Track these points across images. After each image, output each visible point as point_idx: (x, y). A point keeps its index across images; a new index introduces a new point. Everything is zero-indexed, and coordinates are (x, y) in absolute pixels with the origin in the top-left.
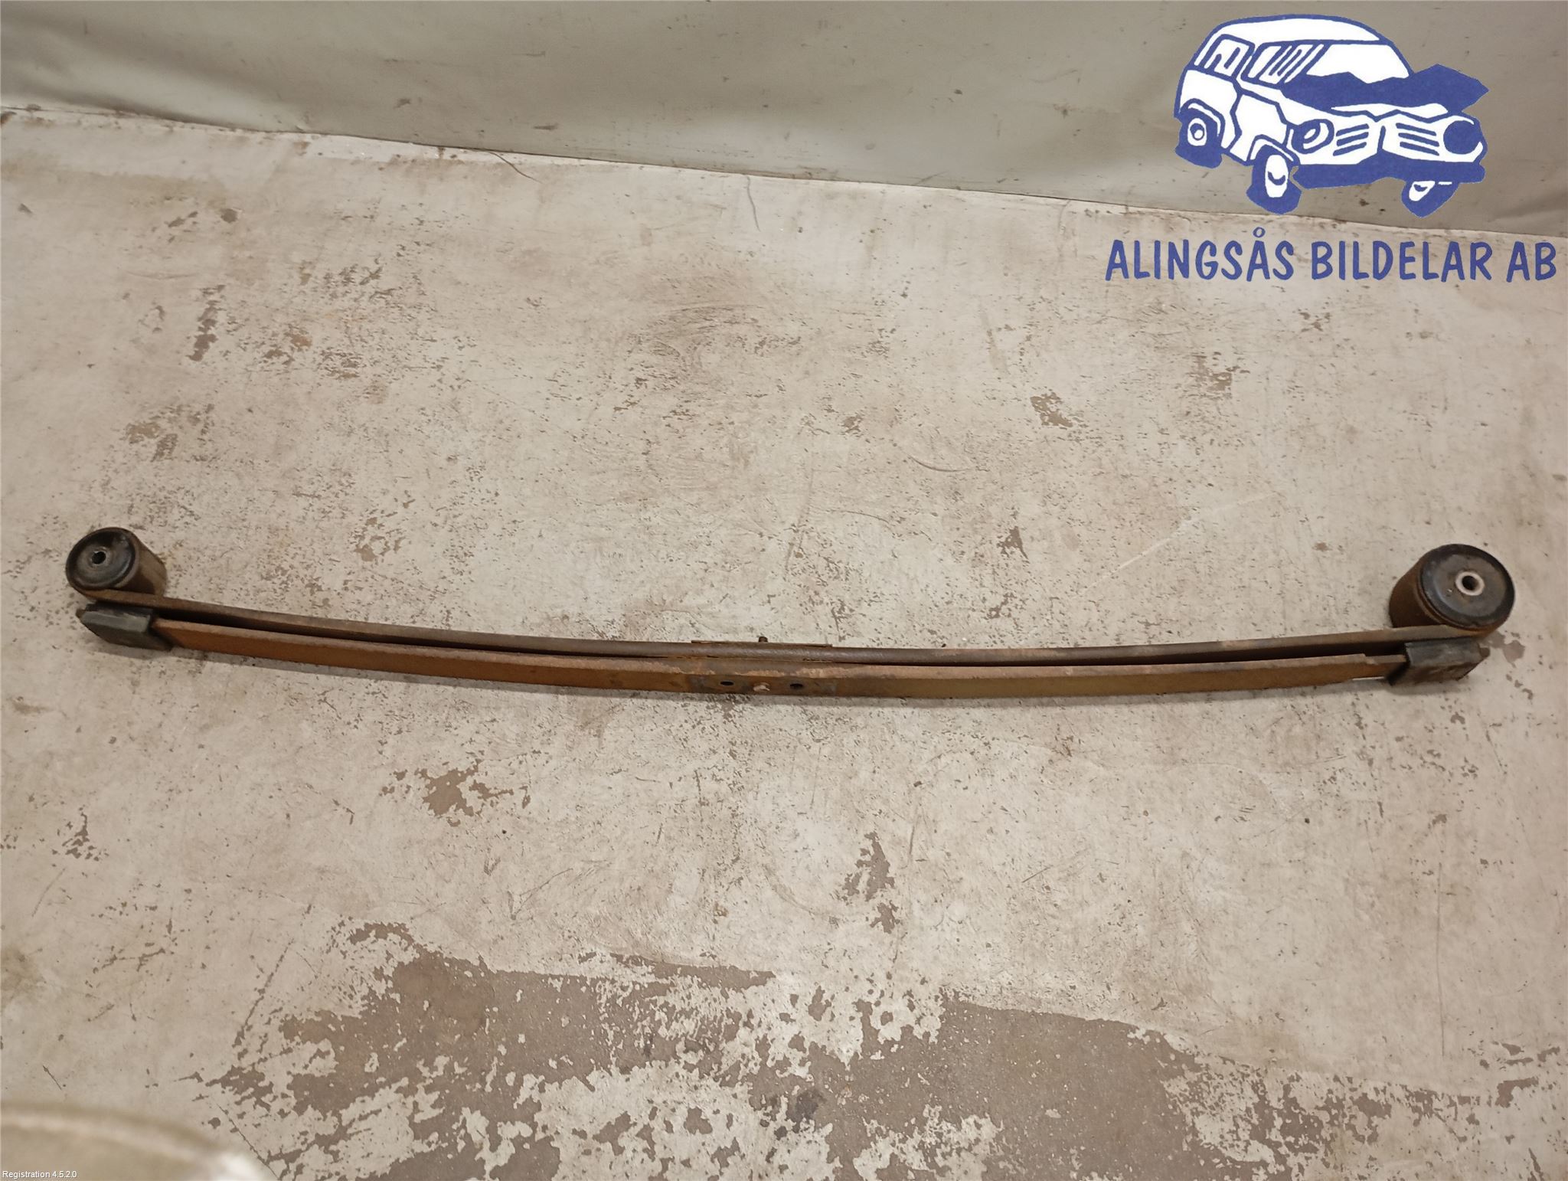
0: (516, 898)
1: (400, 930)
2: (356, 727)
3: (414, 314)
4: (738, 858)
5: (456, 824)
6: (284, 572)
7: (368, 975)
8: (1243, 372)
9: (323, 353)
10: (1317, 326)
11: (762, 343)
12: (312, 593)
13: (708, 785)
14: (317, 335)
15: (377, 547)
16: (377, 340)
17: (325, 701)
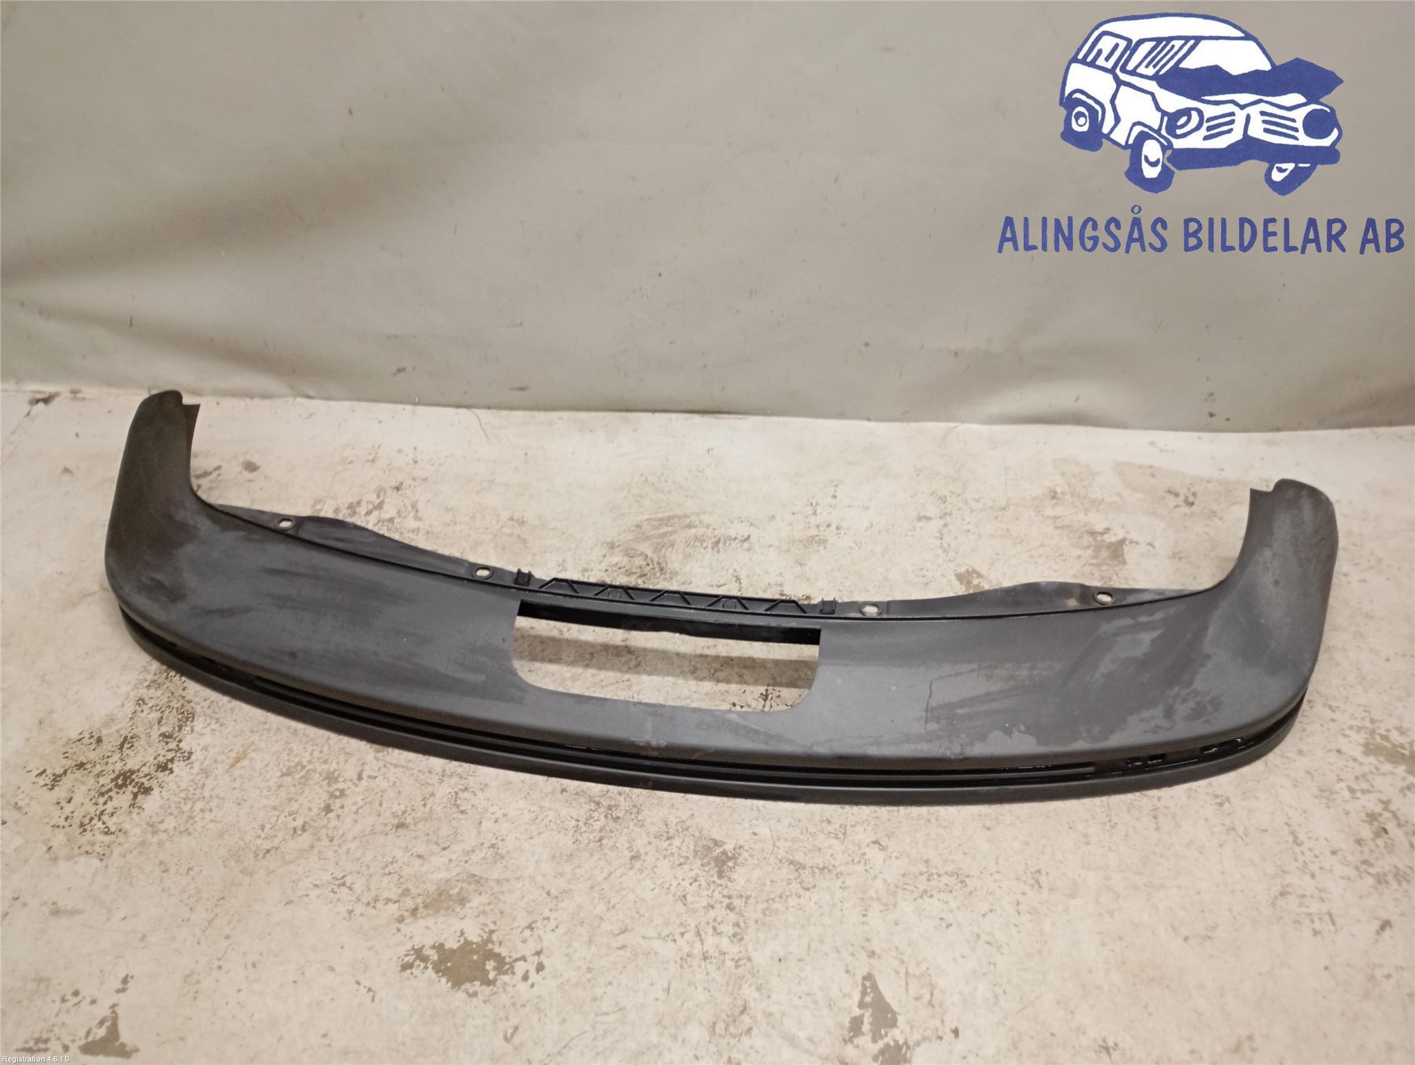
2: (374, 907)
4: (745, 1008)
5: (475, 994)
6: (304, 767)
12: (329, 785)
13: (710, 940)
17: (344, 884)
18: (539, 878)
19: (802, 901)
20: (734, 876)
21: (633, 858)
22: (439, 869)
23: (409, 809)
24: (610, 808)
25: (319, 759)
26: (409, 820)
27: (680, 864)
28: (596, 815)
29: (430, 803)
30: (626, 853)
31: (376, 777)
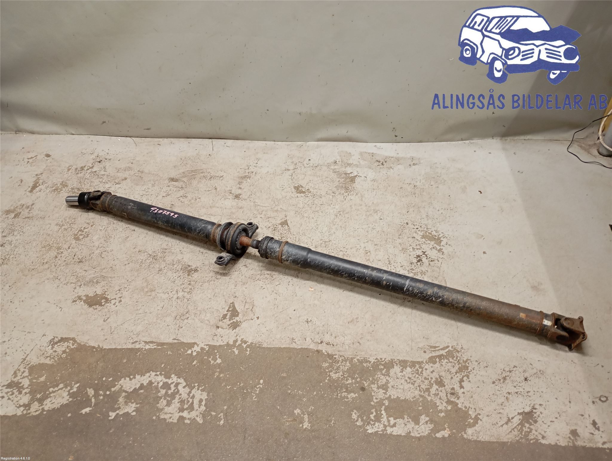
0: (113, 328)
1: (73, 339)
2: (67, 285)
3: (103, 177)
4: (188, 312)
5: (96, 309)
7: (60, 353)
8: (359, 176)
9: (72, 188)
10: (382, 164)
11: (211, 178)
12: (58, 250)
13: (180, 294)
14: (70, 183)
15: (81, 237)
16: (89, 184)
17: (57, 279)
18: (125, 277)
19: (215, 282)
20: (193, 275)
21: (159, 270)
22: (90, 275)
23: (84, 257)
24: (154, 256)
25: (56, 243)
26: (84, 260)
27: (176, 272)
28: (149, 258)
29: (92, 255)
30: (157, 269)
31: (74, 248)
